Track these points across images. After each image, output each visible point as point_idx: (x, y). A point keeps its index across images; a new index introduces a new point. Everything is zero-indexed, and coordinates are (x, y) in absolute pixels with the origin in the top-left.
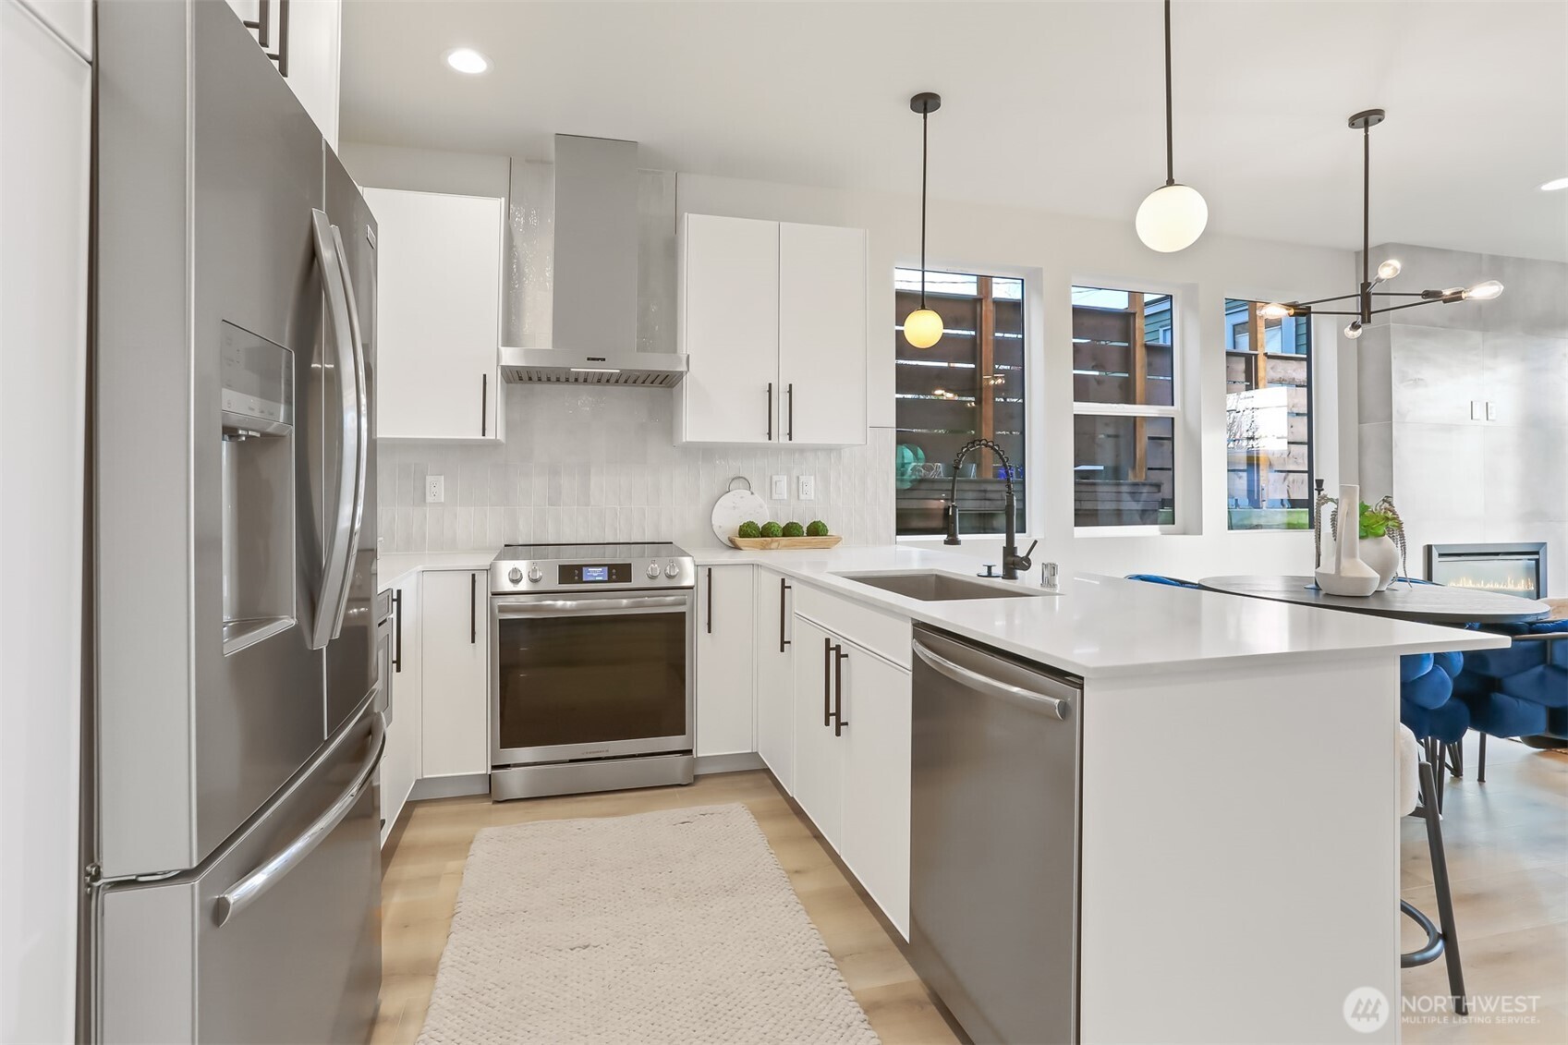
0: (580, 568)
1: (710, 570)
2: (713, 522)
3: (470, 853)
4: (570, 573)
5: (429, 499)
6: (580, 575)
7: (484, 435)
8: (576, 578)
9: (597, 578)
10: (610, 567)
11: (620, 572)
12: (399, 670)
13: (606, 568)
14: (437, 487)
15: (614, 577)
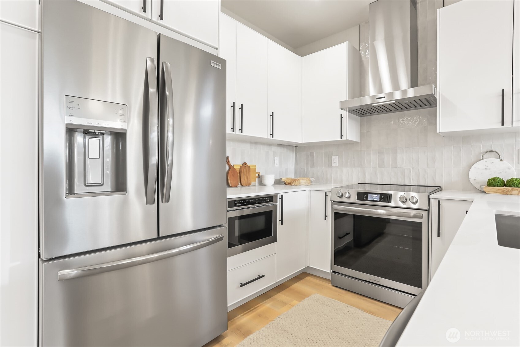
0: (367, 194)
1: (439, 202)
2: (470, 177)
3: (303, 301)
4: (362, 196)
5: (333, 165)
6: (367, 197)
7: (341, 138)
8: (365, 198)
9: (375, 199)
10: (381, 195)
11: (386, 198)
12: (282, 224)
13: (379, 195)
14: (336, 160)
15: (382, 200)
